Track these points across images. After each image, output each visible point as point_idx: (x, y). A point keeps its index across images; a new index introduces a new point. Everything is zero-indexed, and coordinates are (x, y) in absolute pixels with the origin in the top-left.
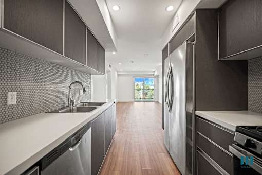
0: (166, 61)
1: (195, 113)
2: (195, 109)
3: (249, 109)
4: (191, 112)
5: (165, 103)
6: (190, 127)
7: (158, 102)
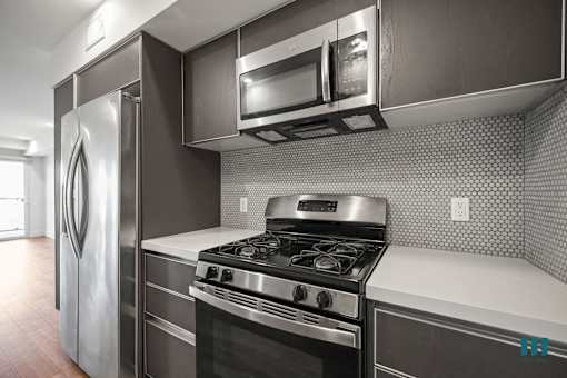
0: (64, 119)
1: (140, 245)
2: (141, 238)
3: (222, 223)
4: (132, 245)
5: (62, 235)
6: (130, 278)
7: (43, 237)
